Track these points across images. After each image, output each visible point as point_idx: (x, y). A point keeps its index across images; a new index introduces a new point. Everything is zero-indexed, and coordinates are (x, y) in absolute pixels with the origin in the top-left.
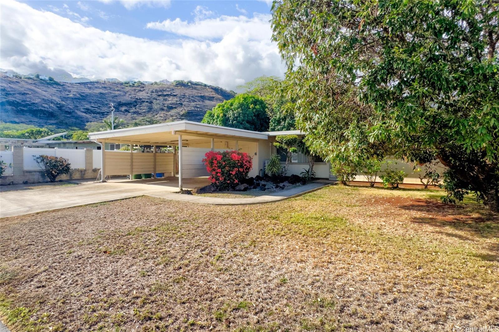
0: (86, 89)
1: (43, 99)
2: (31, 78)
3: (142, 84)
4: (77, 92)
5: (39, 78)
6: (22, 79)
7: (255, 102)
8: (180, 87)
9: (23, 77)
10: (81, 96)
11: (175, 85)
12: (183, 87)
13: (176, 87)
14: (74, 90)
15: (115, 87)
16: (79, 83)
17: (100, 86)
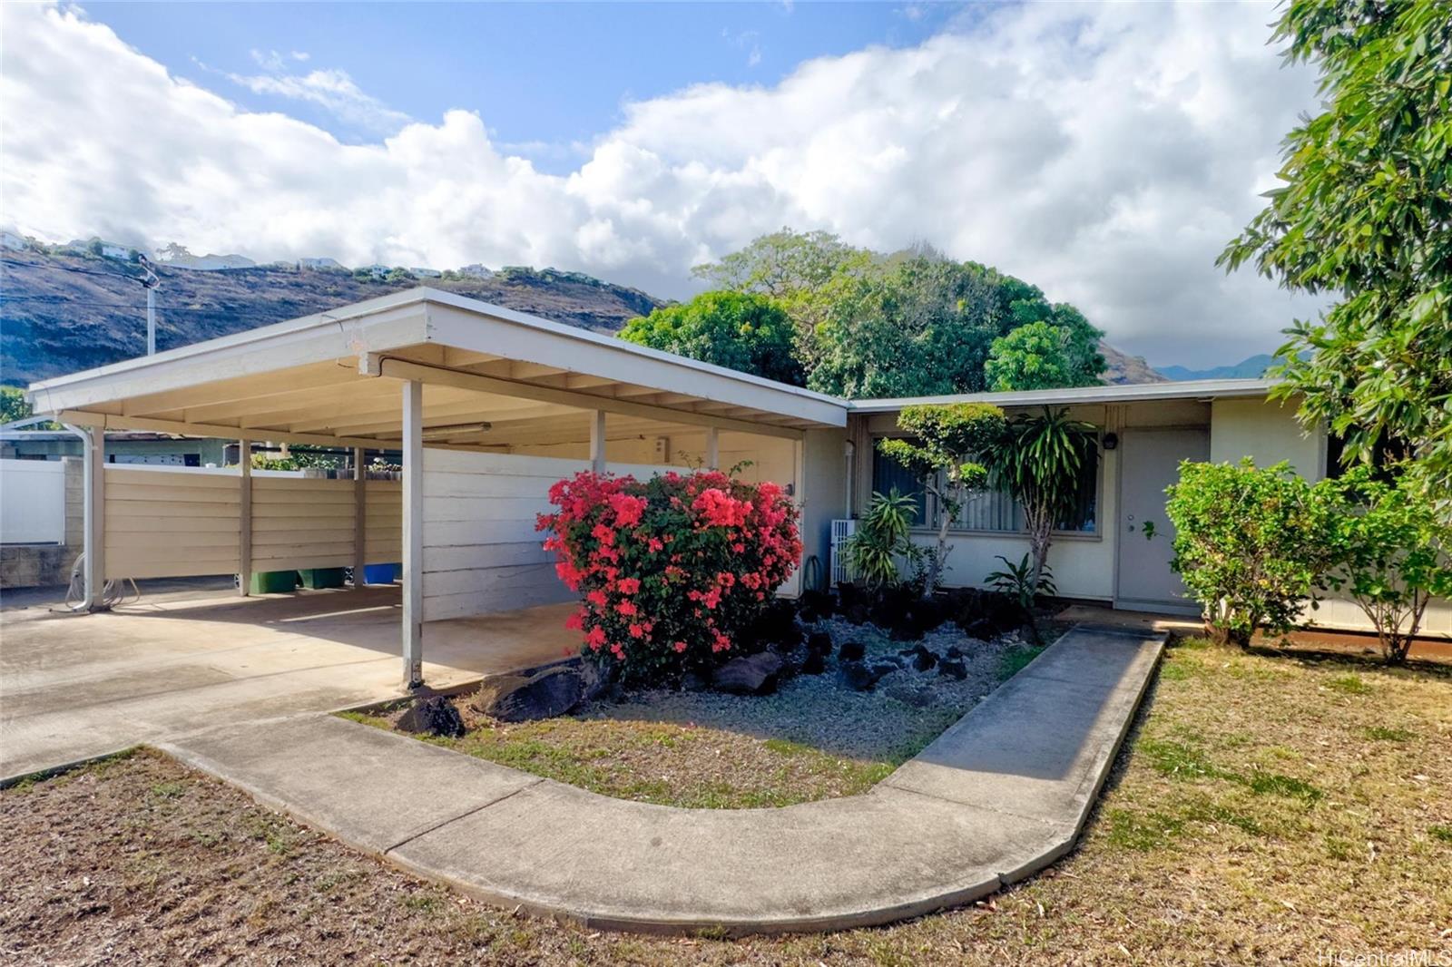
0: (240, 290)
1: (111, 317)
2: (77, 255)
3: (408, 275)
4: (215, 297)
5: (100, 254)
6: (52, 256)
7: (757, 316)
8: (520, 288)
9: (52, 252)
10: (227, 308)
11: (505, 280)
12: (529, 287)
13: (510, 288)
14: (208, 290)
15: (328, 285)
16: (220, 272)
17: (284, 281)
